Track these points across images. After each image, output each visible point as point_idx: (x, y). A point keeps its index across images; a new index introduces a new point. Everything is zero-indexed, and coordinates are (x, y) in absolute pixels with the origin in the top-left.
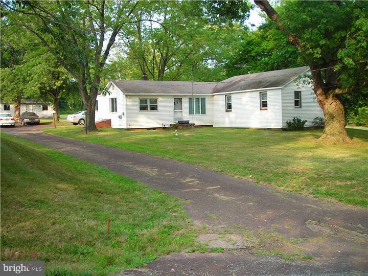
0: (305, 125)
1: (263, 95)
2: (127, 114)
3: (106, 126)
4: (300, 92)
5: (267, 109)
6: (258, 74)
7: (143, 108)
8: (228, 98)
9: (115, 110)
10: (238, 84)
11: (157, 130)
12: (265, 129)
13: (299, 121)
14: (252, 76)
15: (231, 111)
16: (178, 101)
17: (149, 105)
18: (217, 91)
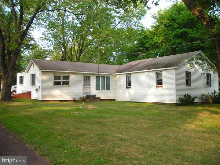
0: (195, 101)
1: (159, 74)
2: (42, 87)
3: (26, 97)
4: (190, 72)
5: (162, 87)
6: (153, 59)
7: (57, 83)
8: (129, 77)
9: (34, 84)
10: (137, 67)
11: (68, 102)
12: (160, 104)
13: (190, 97)
14: (148, 61)
15: (131, 88)
16: (87, 78)
17: (62, 80)
18: (119, 71)
